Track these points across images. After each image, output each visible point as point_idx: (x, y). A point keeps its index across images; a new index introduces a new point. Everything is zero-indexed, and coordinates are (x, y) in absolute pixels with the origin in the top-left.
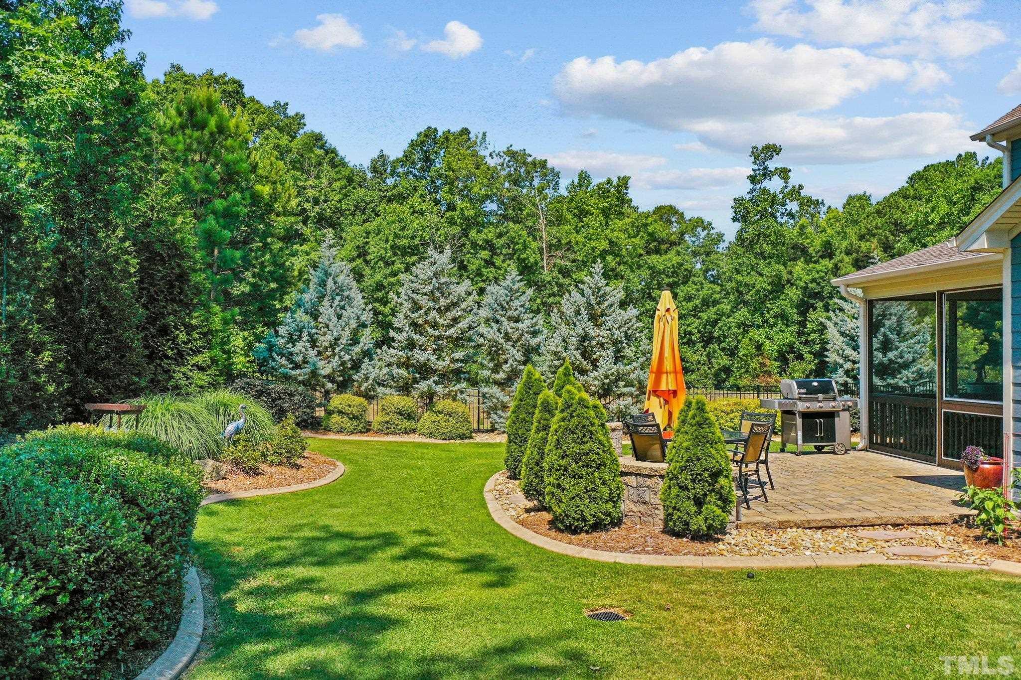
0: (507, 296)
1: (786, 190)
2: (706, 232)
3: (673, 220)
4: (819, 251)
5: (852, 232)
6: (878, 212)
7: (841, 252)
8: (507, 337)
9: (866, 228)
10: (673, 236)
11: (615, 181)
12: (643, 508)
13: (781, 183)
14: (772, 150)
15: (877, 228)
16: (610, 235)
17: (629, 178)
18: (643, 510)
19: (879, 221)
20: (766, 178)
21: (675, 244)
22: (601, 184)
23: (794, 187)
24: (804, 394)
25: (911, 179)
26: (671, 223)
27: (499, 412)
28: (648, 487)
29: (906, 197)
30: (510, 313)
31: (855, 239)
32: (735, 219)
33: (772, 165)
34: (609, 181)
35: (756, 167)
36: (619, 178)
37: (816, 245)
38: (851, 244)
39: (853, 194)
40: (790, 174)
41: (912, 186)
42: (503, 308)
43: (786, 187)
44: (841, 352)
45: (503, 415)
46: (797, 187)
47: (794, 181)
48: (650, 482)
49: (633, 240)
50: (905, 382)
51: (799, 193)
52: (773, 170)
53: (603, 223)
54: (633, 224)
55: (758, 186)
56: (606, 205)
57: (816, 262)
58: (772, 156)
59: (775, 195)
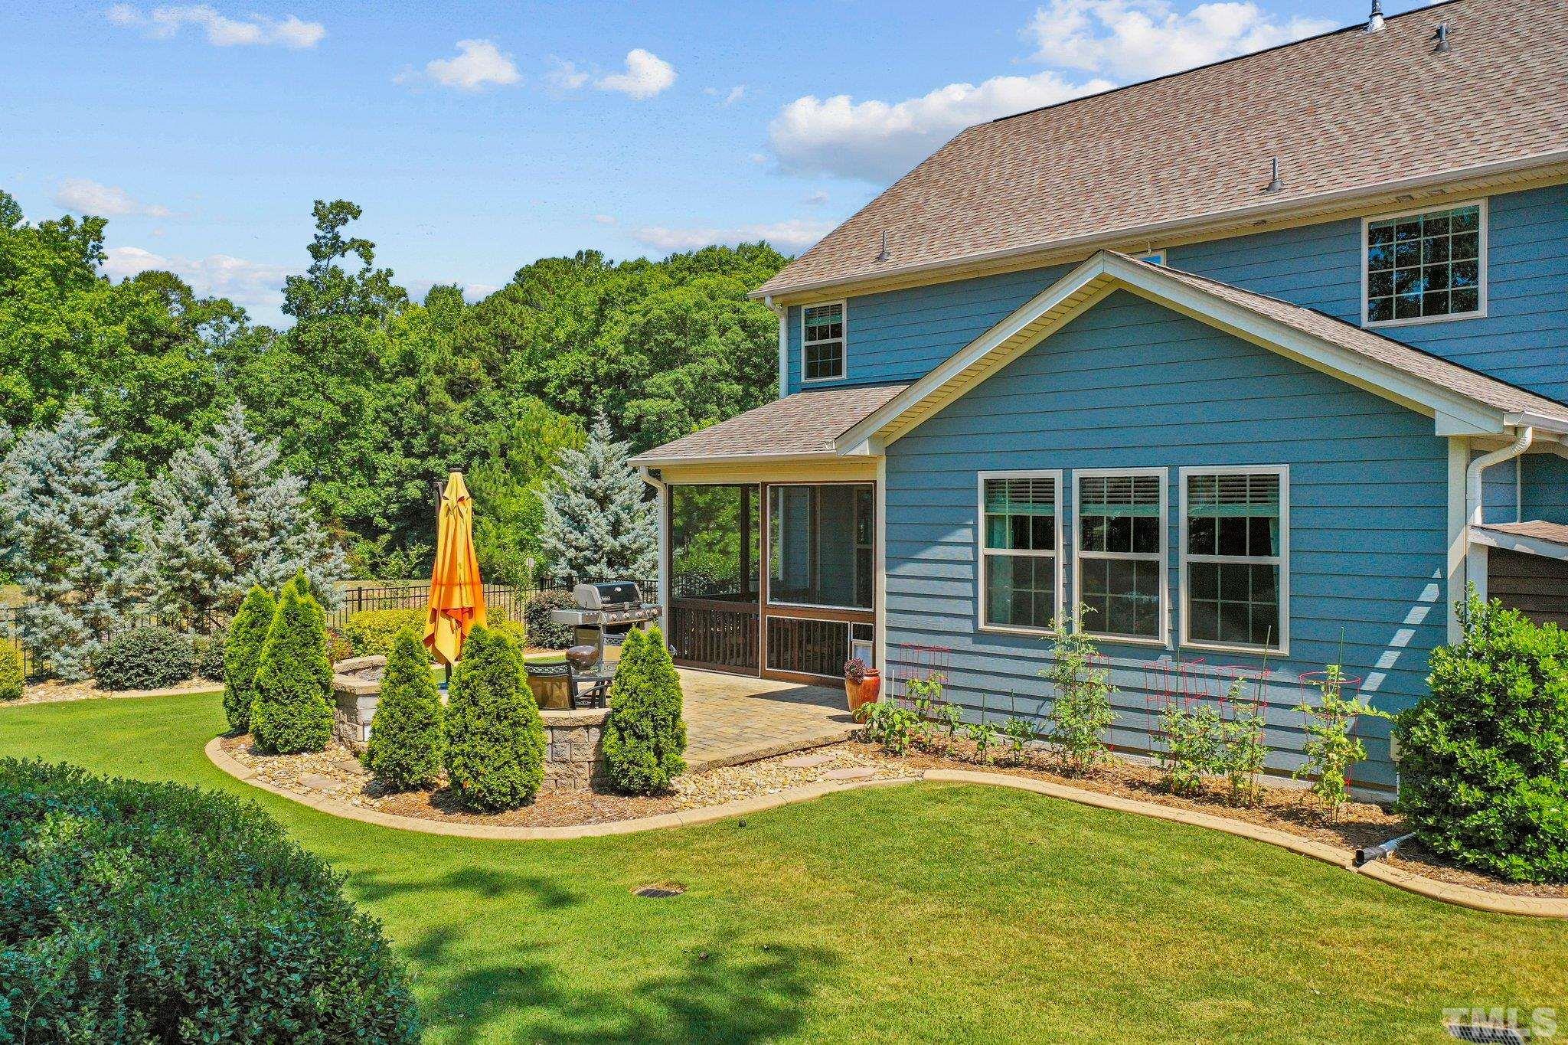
0: (68, 450)
1: (368, 275)
2: (237, 325)
3: (173, 297)
4: (395, 365)
5: (444, 341)
6: (479, 317)
7: (428, 370)
8: (75, 521)
9: (464, 339)
10: (175, 325)
11: (78, 222)
12: (560, 769)
13: (361, 264)
14: (345, 211)
15: (479, 339)
16: (69, 316)
17: (104, 222)
18: (561, 771)
19: (481, 330)
20: (336, 251)
21: (177, 338)
22: (51, 223)
23: (379, 272)
24: (608, 602)
25: (519, 274)
26: (169, 302)
27: (66, 648)
28: (570, 742)
29: (514, 300)
30: (76, 479)
31: (447, 352)
32: (286, 310)
33: (346, 232)
34: (67, 221)
35: (321, 233)
36: (86, 219)
37: (391, 356)
38: (444, 359)
39: (439, 284)
40: (373, 250)
41: (522, 286)
42: (61, 470)
43: (368, 270)
44: (561, 535)
45: (72, 652)
46: (384, 272)
47: (379, 264)
48: (572, 735)
49: (114, 328)
50: (642, 573)
51: (387, 281)
52: (347, 241)
53: (56, 293)
54: (114, 300)
55: (324, 263)
56: (61, 262)
57: (390, 381)
58: (345, 221)
59: (351, 280)
